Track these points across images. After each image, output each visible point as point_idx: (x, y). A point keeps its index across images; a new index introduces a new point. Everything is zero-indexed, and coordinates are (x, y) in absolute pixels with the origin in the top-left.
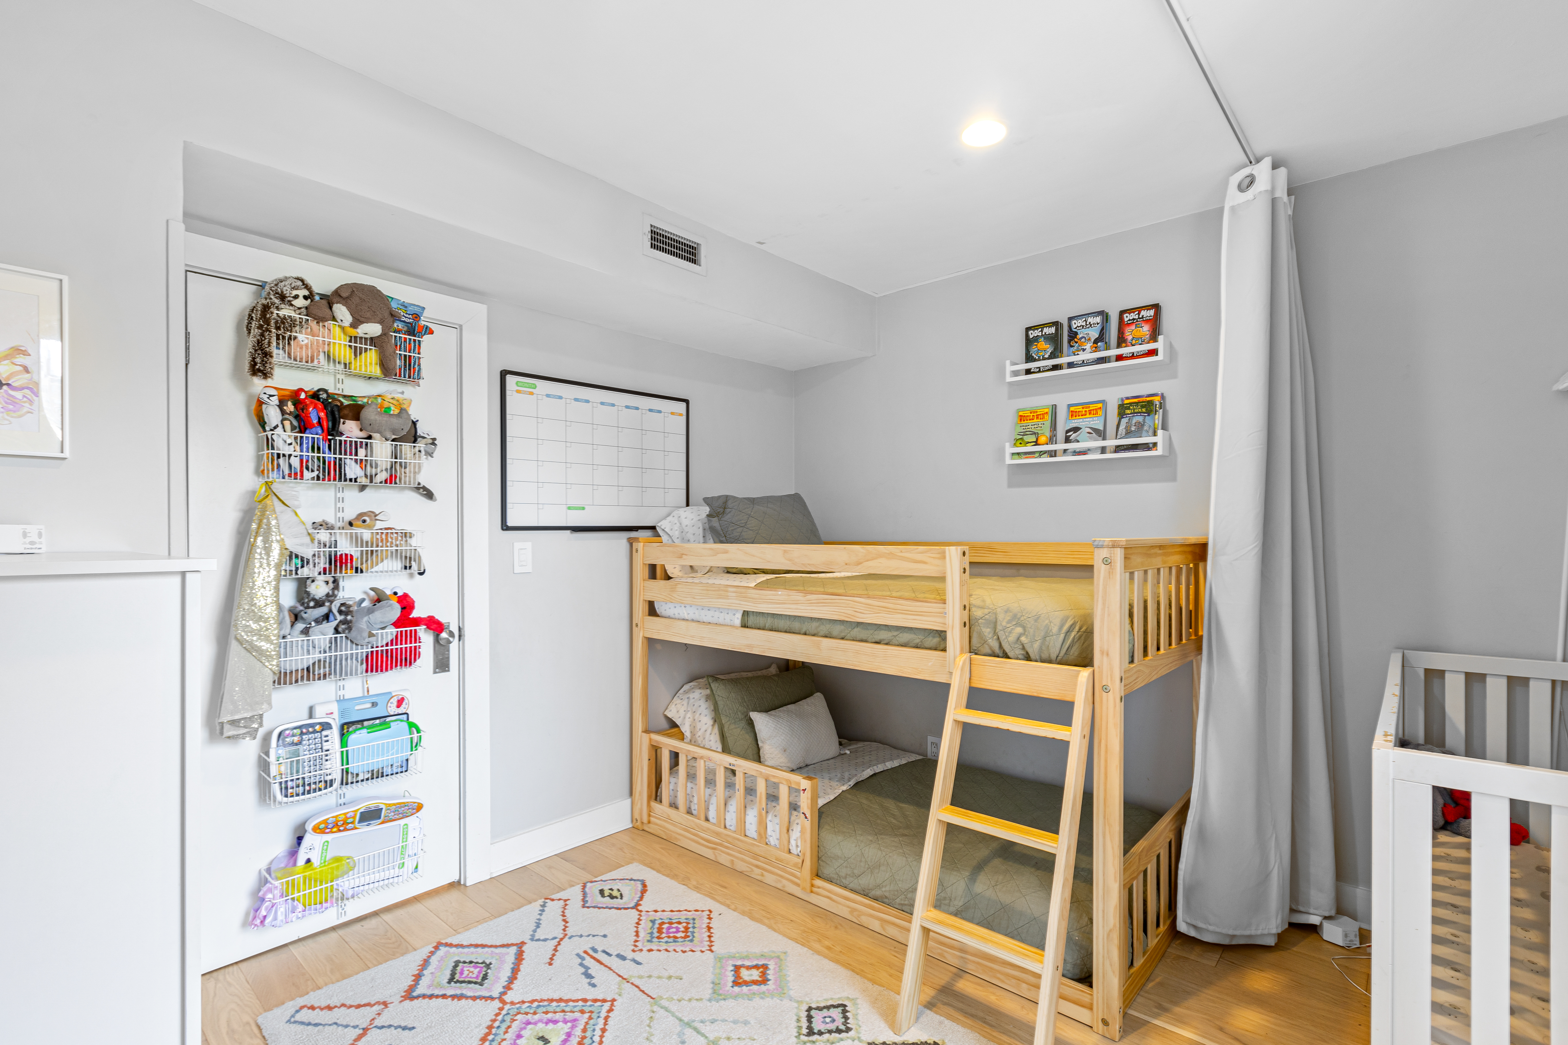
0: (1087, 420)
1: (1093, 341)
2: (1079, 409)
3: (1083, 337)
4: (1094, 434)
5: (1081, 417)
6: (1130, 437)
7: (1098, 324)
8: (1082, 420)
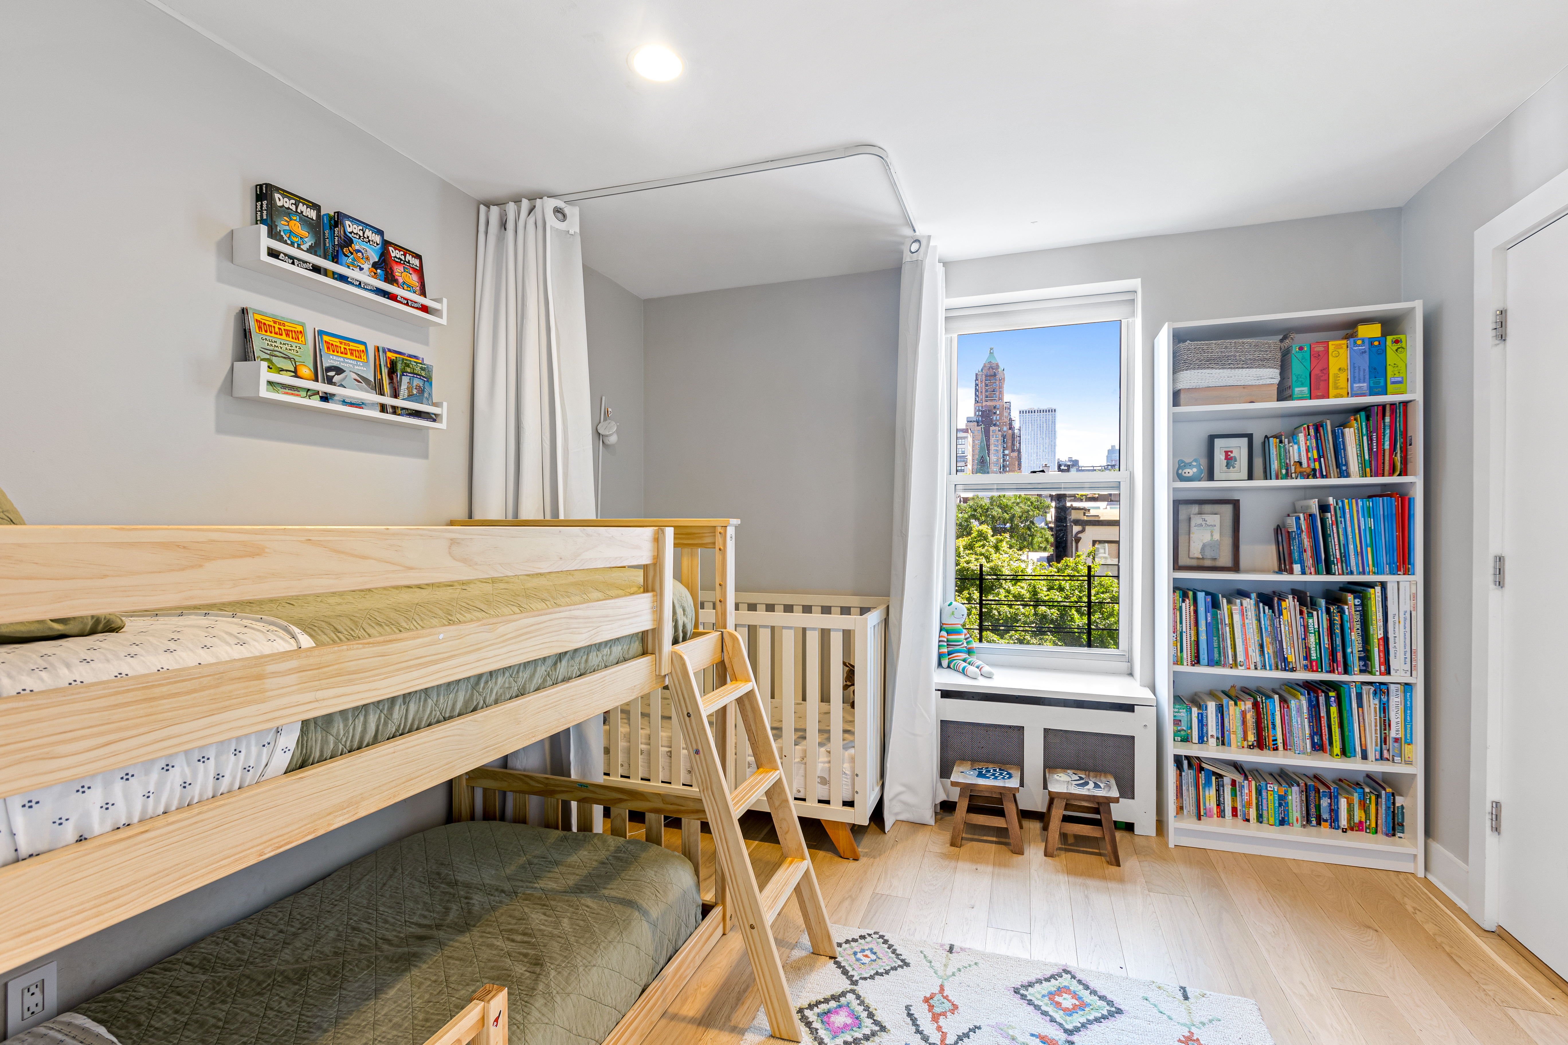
0: (351, 362)
1: (371, 262)
2: (336, 342)
3: (359, 251)
4: (364, 384)
5: (339, 354)
6: (412, 401)
7: (377, 244)
8: (342, 359)
